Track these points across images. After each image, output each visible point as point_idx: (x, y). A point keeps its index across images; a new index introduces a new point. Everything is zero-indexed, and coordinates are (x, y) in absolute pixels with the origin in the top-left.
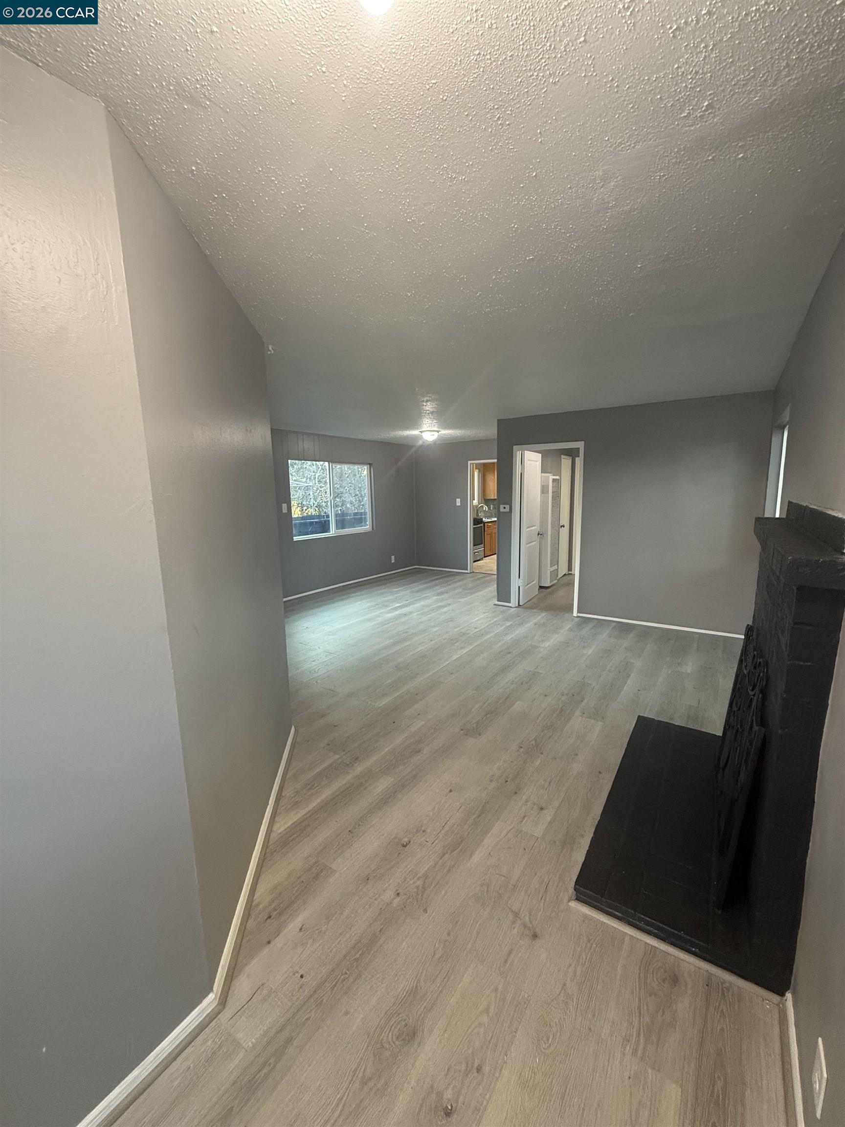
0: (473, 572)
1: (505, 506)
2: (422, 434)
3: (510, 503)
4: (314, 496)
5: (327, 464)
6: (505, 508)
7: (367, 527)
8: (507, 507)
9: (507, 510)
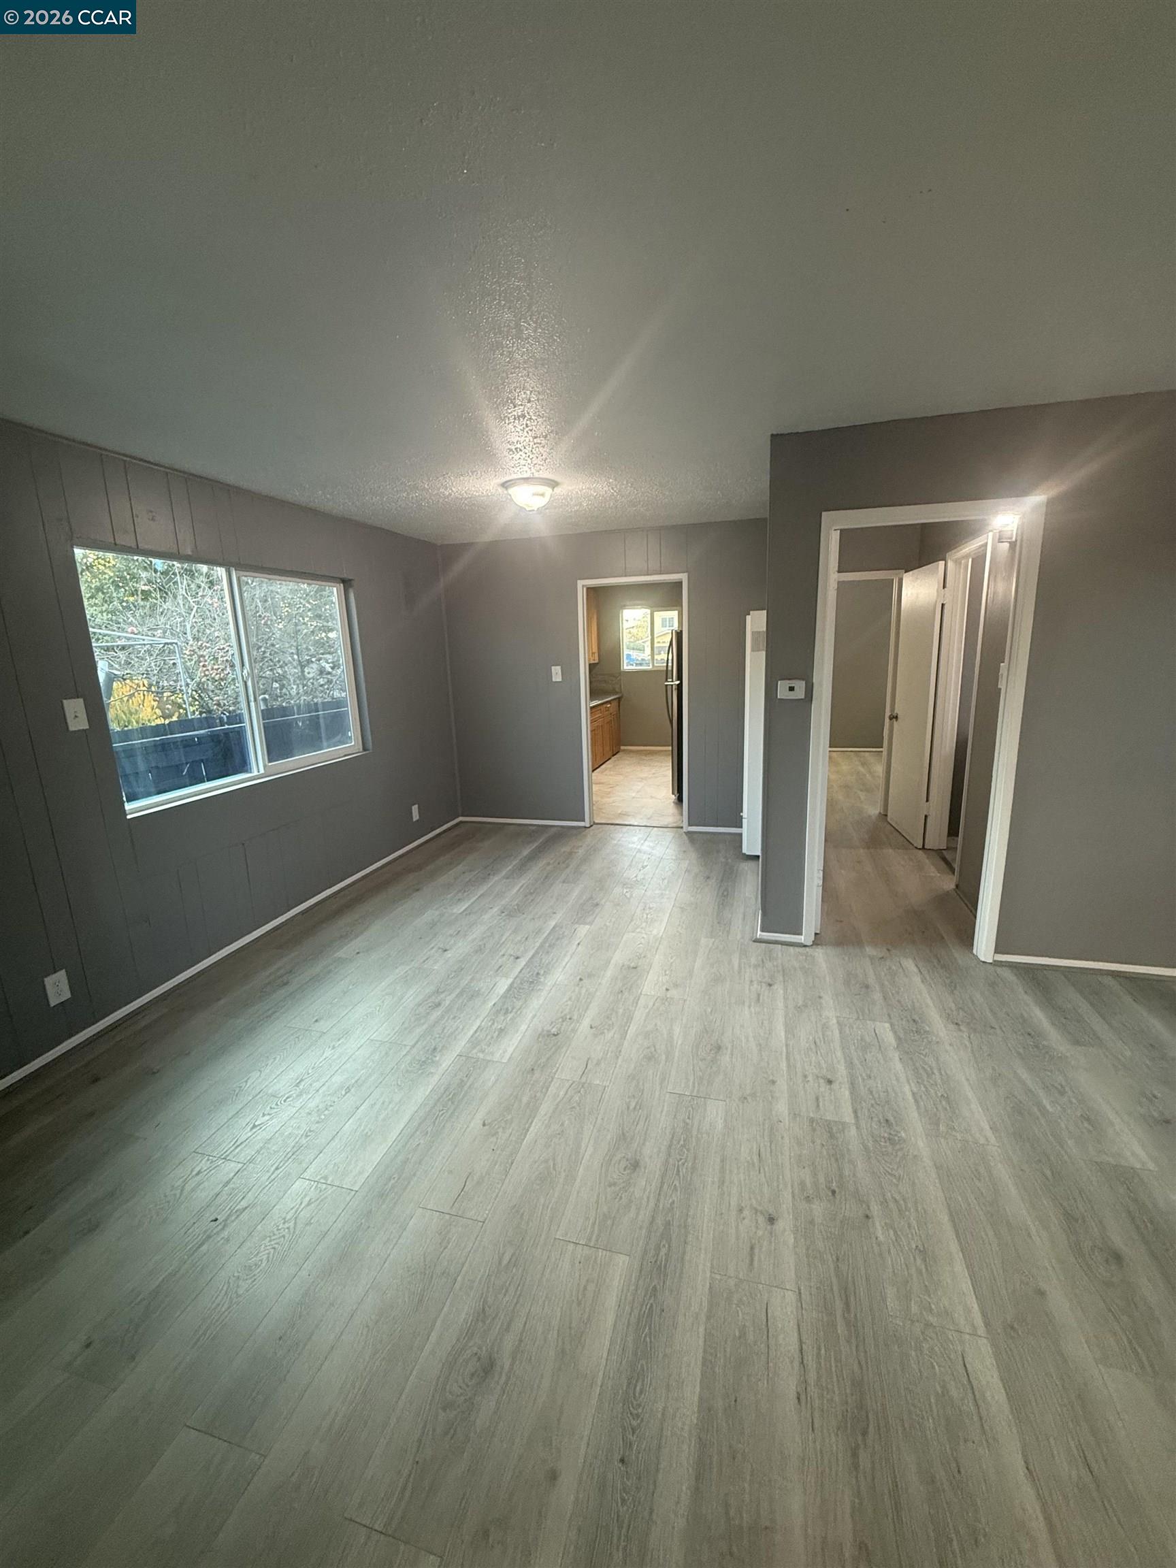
0: (595, 823)
1: (793, 683)
2: (511, 491)
3: (806, 674)
4: (187, 669)
5: (220, 572)
6: (791, 689)
7: (348, 746)
8: (800, 686)
9: (800, 693)
